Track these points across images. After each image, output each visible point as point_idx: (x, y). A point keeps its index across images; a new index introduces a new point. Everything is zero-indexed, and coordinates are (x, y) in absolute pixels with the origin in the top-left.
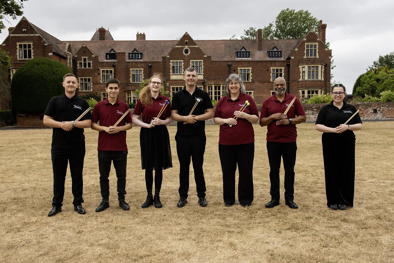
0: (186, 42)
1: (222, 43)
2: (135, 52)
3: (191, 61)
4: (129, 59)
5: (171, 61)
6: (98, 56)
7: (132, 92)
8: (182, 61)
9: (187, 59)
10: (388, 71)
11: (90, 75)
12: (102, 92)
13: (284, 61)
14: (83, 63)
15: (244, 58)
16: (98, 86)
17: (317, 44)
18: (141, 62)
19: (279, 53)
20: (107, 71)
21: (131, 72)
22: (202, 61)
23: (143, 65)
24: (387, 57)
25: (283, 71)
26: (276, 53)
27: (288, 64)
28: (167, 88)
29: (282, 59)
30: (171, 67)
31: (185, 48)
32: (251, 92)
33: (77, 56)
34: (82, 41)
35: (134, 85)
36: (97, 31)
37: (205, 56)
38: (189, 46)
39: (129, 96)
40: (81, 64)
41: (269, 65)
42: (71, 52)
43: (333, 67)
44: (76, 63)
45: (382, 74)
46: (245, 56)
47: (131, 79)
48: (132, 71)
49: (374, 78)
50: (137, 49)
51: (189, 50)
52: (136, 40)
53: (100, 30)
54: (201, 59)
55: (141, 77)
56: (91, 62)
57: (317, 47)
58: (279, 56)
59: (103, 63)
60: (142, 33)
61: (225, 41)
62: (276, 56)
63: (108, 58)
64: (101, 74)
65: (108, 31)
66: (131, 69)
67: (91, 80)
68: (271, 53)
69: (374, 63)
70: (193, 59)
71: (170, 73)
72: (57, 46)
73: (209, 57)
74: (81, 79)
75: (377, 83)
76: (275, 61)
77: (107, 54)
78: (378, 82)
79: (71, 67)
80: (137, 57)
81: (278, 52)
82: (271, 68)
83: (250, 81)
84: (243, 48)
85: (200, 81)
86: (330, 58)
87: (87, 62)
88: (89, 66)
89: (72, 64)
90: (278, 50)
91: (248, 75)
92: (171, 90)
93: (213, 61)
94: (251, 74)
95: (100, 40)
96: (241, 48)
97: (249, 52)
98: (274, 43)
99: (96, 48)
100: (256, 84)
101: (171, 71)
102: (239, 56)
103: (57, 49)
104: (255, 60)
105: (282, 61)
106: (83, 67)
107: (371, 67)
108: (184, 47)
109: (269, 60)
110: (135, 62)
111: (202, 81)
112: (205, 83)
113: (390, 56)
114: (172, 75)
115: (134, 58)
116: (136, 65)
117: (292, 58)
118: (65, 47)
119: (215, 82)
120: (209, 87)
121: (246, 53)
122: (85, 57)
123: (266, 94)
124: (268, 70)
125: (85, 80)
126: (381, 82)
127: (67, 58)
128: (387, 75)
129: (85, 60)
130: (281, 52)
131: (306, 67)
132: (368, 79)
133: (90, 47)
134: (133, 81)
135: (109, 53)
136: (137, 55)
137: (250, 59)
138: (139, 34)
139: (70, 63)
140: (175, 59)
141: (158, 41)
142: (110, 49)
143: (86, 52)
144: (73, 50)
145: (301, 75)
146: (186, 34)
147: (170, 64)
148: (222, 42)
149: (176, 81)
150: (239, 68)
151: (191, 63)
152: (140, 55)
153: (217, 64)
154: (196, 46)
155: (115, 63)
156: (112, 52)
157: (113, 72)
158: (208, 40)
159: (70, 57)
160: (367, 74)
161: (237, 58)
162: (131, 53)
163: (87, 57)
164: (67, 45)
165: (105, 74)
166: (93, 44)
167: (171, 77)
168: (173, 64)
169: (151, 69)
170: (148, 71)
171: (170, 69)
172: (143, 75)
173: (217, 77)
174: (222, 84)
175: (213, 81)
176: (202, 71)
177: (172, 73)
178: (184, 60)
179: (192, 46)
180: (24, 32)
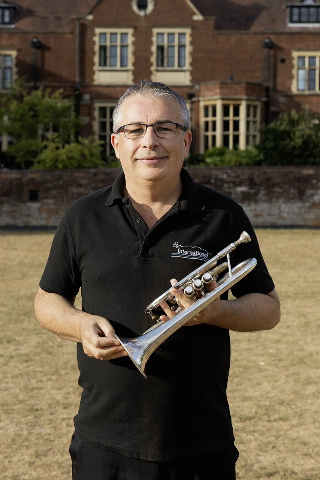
3: (155, 31)
5: (98, 31)
8: (130, 31)
9: (143, 25)
15: (311, 25)
18: (10, 33)
22: (188, 31)
23: (16, 40)
28: (83, 110)
30: (97, 48)
37: (196, 18)
54: (185, 26)
55: (8, 76)
70: (162, 26)
71: (93, 64)
85: (180, 90)
92: (96, 113)
101: (96, 59)
111: (186, 90)
112: (194, 95)
114: (100, 71)
119: (225, 94)
121: (317, 12)
140: (109, 26)
147: (94, 38)
150: (295, 55)
151: (154, 39)
167: (96, 77)
168: (102, 40)
169: (39, 52)
170: (29, 60)
171: (94, 53)
172: (15, 70)
173: (232, 79)
174: (247, 100)
175: (218, 91)
176: (188, 60)
177: (100, 65)
178: (135, 28)
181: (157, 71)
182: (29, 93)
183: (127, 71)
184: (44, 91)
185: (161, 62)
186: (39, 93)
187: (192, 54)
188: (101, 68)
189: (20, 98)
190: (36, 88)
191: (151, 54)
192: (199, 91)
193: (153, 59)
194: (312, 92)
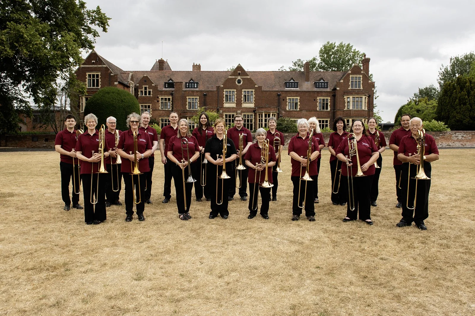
0: (239, 73)
1: (272, 74)
2: (192, 81)
3: (243, 90)
4: (186, 88)
5: (225, 90)
6: (158, 85)
7: (188, 118)
8: (235, 90)
9: (239, 88)
10: (428, 102)
11: (150, 102)
12: (160, 118)
13: (330, 92)
14: (144, 92)
15: (293, 89)
16: (157, 112)
17: (361, 76)
18: (197, 91)
19: (326, 84)
20: (166, 99)
21: (187, 100)
22: (254, 90)
23: (198, 93)
24: (426, 89)
25: (329, 101)
26: (323, 84)
27: (334, 94)
28: (221, 115)
29: (328, 90)
30: (224, 96)
31: (238, 79)
33: (138, 85)
34: (143, 71)
35: (190, 112)
36: (157, 62)
37: (256, 86)
38: (242, 77)
40: (142, 92)
41: (316, 95)
42: (133, 82)
43: (376, 97)
44: (138, 92)
45: (422, 105)
46: (293, 86)
47: (187, 106)
48: (189, 99)
49: (415, 109)
50: (193, 79)
51: (241, 80)
52: (192, 70)
53: (160, 62)
54: (252, 89)
55: (197, 105)
56: (151, 90)
57: (361, 79)
58: (326, 86)
59: (162, 91)
60: (198, 64)
61: (274, 72)
62: (323, 86)
63: (167, 87)
64: (160, 102)
65: (167, 62)
66: (187, 97)
67: (151, 107)
68: (318, 84)
69: (415, 94)
70: (245, 89)
71: (223, 101)
72: (122, 76)
73: (260, 87)
74: (141, 106)
75: (417, 114)
76: (321, 92)
77: (165, 83)
78: (419, 113)
79: (133, 94)
80: (193, 87)
81: (324, 83)
82: (318, 98)
83: (298, 110)
84: (292, 79)
85: (251, 109)
86: (373, 89)
87: (148, 90)
88: (149, 94)
89: (134, 92)
90: (324, 81)
91: (296, 104)
92: (224, 116)
93: (264, 91)
94: (299, 103)
95: (159, 70)
96: (289, 79)
97: (297, 83)
98: (320, 75)
99: (156, 77)
100: (304, 112)
101: (224, 99)
102: (288, 86)
103: (121, 78)
104: (303, 90)
105: (328, 92)
106: (144, 94)
107: (412, 98)
108: (237, 77)
109: (316, 90)
110: (192, 91)
111: (253, 109)
112: (255, 111)
113: (429, 88)
114: (225, 103)
115: (190, 87)
116: (192, 93)
117: (338, 89)
118: (128, 76)
119: (265, 110)
120: (259, 115)
121: (295, 84)
122: (146, 86)
124: (314, 100)
125: (146, 106)
126: (421, 112)
127: (130, 87)
128: (427, 106)
129: (146, 88)
130: (327, 83)
131: (351, 97)
132: (409, 110)
133: (150, 76)
134: (189, 108)
135: (168, 82)
136: (193, 84)
137: (298, 89)
138: (195, 64)
139: (132, 91)
140: (228, 89)
141: (213, 71)
142: (168, 79)
143: (147, 81)
144: (135, 79)
145: (346, 104)
146: (239, 66)
147: (224, 93)
149: (229, 109)
150: (288, 98)
151: (243, 93)
152: (196, 84)
153: (268, 94)
154: (248, 77)
155: (173, 91)
156: (171, 81)
157: (171, 100)
158: (259, 72)
159: (132, 85)
160: (408, 105)
161: (286, 88)
162: (188, 83)
163: (147, 86)
164: (131, 74)
165: (164, 101)
166: (153, 73)
167: (224, 105)
168: (226, 93)
170: (203, 99)
172: (199, 103)
174: (272, 112)
175: (263, 109)
176: (254, 100)
177: (226, 101)
178: (237, 89)
179: (244, 77)
180: (93, 64)
181: (244, 103)
183: (234, 103)
185: (245, 100)
187: (255, 98)
191: (242, 97)
192: (257, 110)
193: (242, 99)
194: (293, 110)
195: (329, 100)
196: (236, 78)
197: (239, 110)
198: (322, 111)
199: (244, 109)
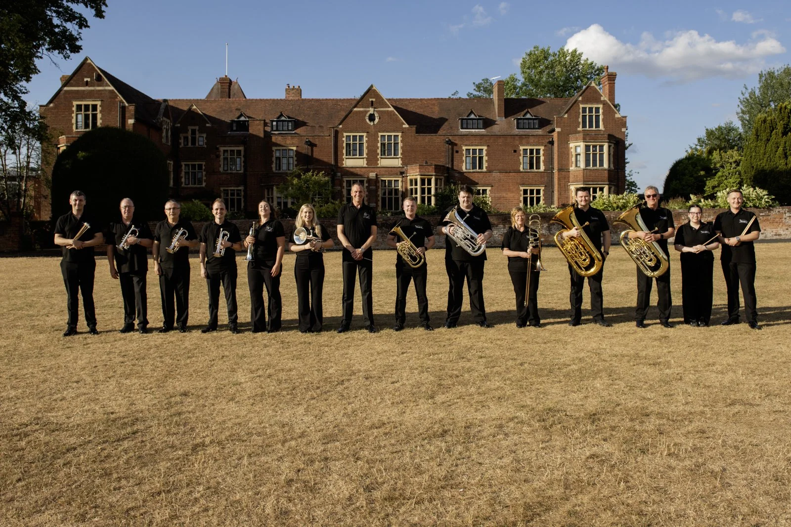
0: (372, 101)
1: (434, 105)
2: (282, 118)
3: (380, 134)
4: (271, 130)
5: (345, 134)
7: (275, 188)
8: (365, 134)
9: (372, 130)
11: (202, 157)
12: (222, 189)
13: (543, 135)
14: (190, 138)
15: (474, 130)
16: (215, 177)
17: (601, 106)
18: (292, 137)
19: (535, 121)
20: (232, 152)
21: (274, 153)
22: (400, 134)
23: (296, 141)
26: (530, 121)
27: (549, 140)
28: (337, 182)
29: (540, 132)
30: (344, 145)
31: (370, 112)
32: (486, 190)
33: (179, 125)
34: (189, 100)
35: (279, 176)
36: (217, 82)
37: (404, 126)
38: (377, 109)
39: (270, 196)
40: (186, 138)
41: (517, 142)
42: (169, 119)
44: (178, 138)
46: (475, 126)
48: (276, 152)
50: (286, 113)
51: (376, 115)
52: (284, 98)
53: (222, 81)
54: (398, 132)
55: (291, 162)
56: (204, 135)
57: (601, 111)
58: (536, 126)
59: (226, 136)
60: (296, 87)
61: (442, 101)
62: (531, 126)
63: (235, 128)
64: (222, 157)
65: (237, 82)
66: (274, 148)
67: (204, 167)
68: (520, 121)
69: (699, 140)
70: (383, 132)
71: (343, 154)
73: (412, 128)
74: (185, 165)
76: (527, 136)
77: (232, 122)
79: (169, 144)
80: (285, 128)
81: (533, 119)
82: (522, 148)
83: (484, 169)
84: (472, 112)
85: (395, 170)
86: (623, 130)
87: (197, 135)
88: (201, 143)
89: (170, 139)
90: (532, 116)
91: (481, 159)
92: (345, 184)
93: (420, 135)
94: (485, 158)
95: (222, 97)
96: (468, 113)
97: (482, 119)
98: (525, 105)
99: (214, 111)
100: (496, 175)
101: (344, 151)
102: (465, 126)
103: (145, 113)
104: (494, 133)
106: (190, 143)
107: (694, 146)
108: (368, 109)
109: (517, 133)
110: (282, 136)
111: (399, 169)
112: (404, 173)
113: (725, 128)
115: (280, 128)
116: (283, 141)
117: (558, 130)
118: (160, 109)
119: (423, 172)
120: (411, 180)
121: (478, 122)
122: (193, 128)
123: (513, 192)
124: (515, 151)
125: (194, 166)
127: (161, 129)
129: (194, 132)
130: (538, 119)
131: (582, 145)
132: (691, 168)
133: (203, 110)
134: (278, 169)
135: (236, 120)
136: (284, 123)
137: (484, 131)
138: (291, 87)
140: (351, 132)
141: (323, 100)
142: (238, 114)
143: (195, 118)
145: (573, 159)
146: (372, 89)
147: (343, 139)
148: (434, 102)
149: (354, 170)
150: (464, 148)
151: (379, 139)
152: (290, 124)
153: (427, 140)
154: (390, 109)
155: (245, 137)
156: (242, 119)
157: (242, 153)
158: (411, 99)
159: (167, 127)
161: (461, 130)
162: (275, 121)
163: (197, 128)
164: (163, 106)
165: (229, 157)
166: (208, 104)
167: (344, 162)
168: (348, 140)
169: (310, 147)
170: (304, 152)
171: (343, 148)
172: (295, 159)
173: (426, 163)
174: (435, 175)
175: (418, 170)
176: (400, 151)
177: (346, 155)
178: (367, 132)
179: (382, 109)
180: (87, 84)
181: (381, 158)
182: (304, 174)
183: (363, 158)
184: (313, 172)
185: (383, 153)
186: (310, 173)
187: (402, 148)
188: (347, 157)
189: (299, 176)
190: (308, 170)
191: (378, 148)
192: (407, 171)
193: (379, 151)
194: (474, 170)
195: (541, 151)
196: (367, 112)
197: (372, 172)
198: (529, 172)
199: (381, 169)
